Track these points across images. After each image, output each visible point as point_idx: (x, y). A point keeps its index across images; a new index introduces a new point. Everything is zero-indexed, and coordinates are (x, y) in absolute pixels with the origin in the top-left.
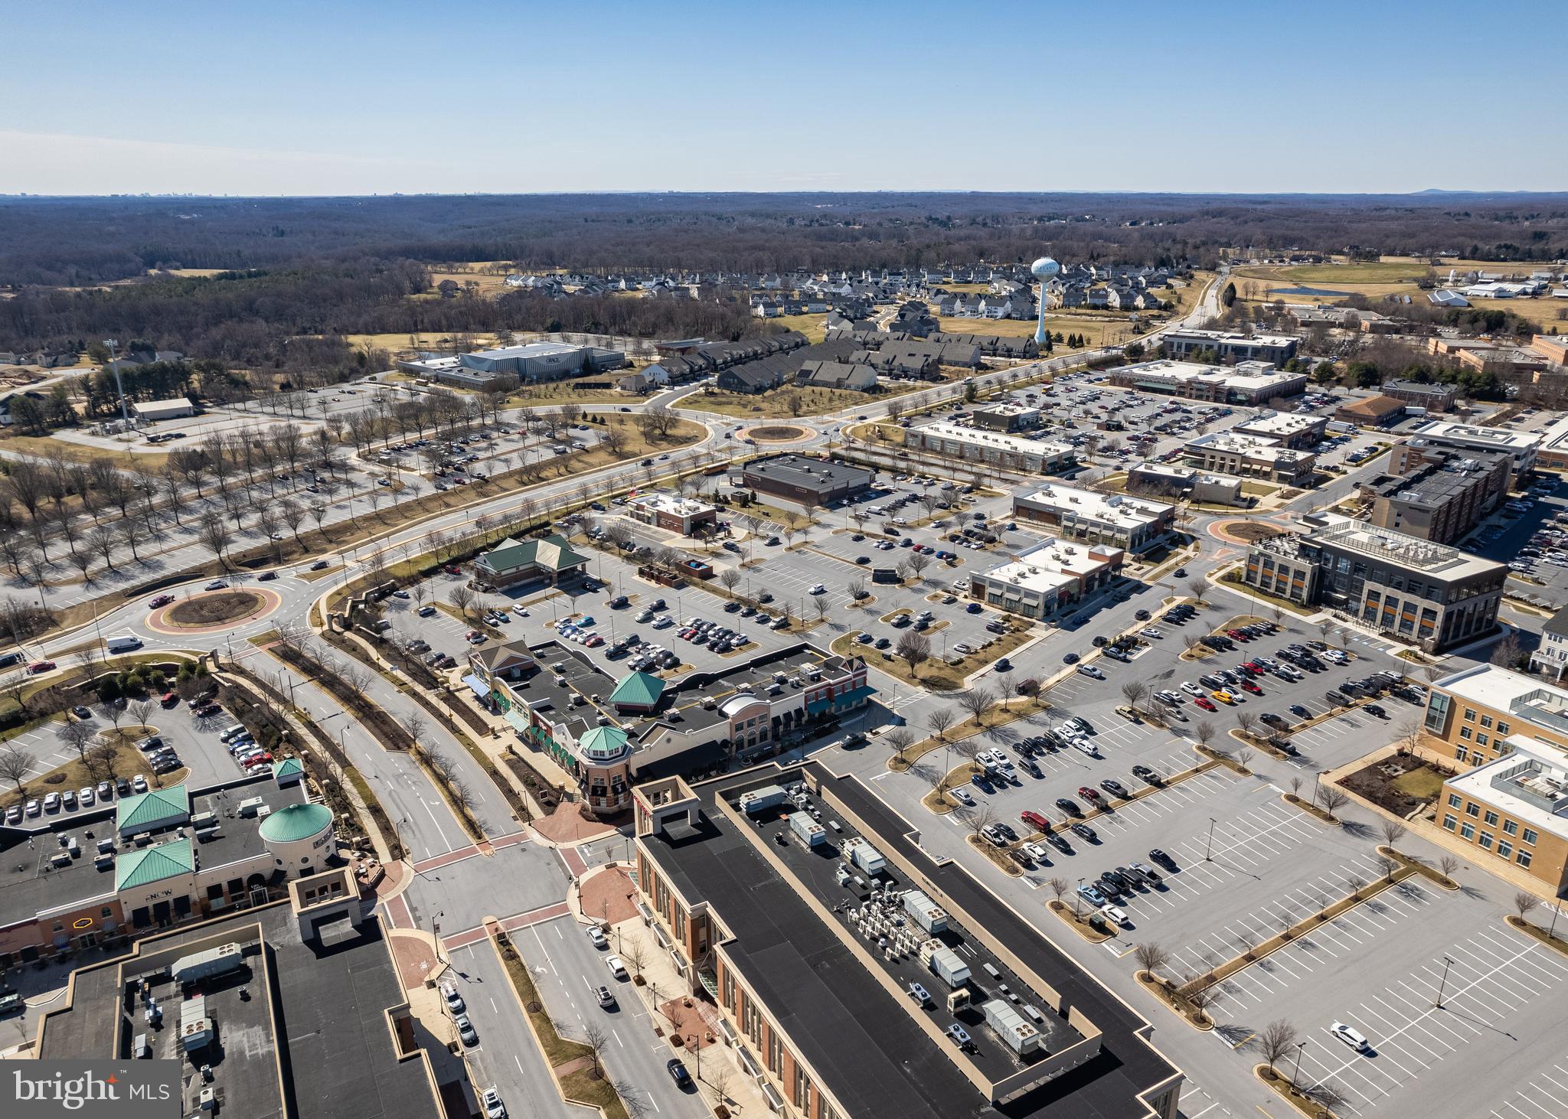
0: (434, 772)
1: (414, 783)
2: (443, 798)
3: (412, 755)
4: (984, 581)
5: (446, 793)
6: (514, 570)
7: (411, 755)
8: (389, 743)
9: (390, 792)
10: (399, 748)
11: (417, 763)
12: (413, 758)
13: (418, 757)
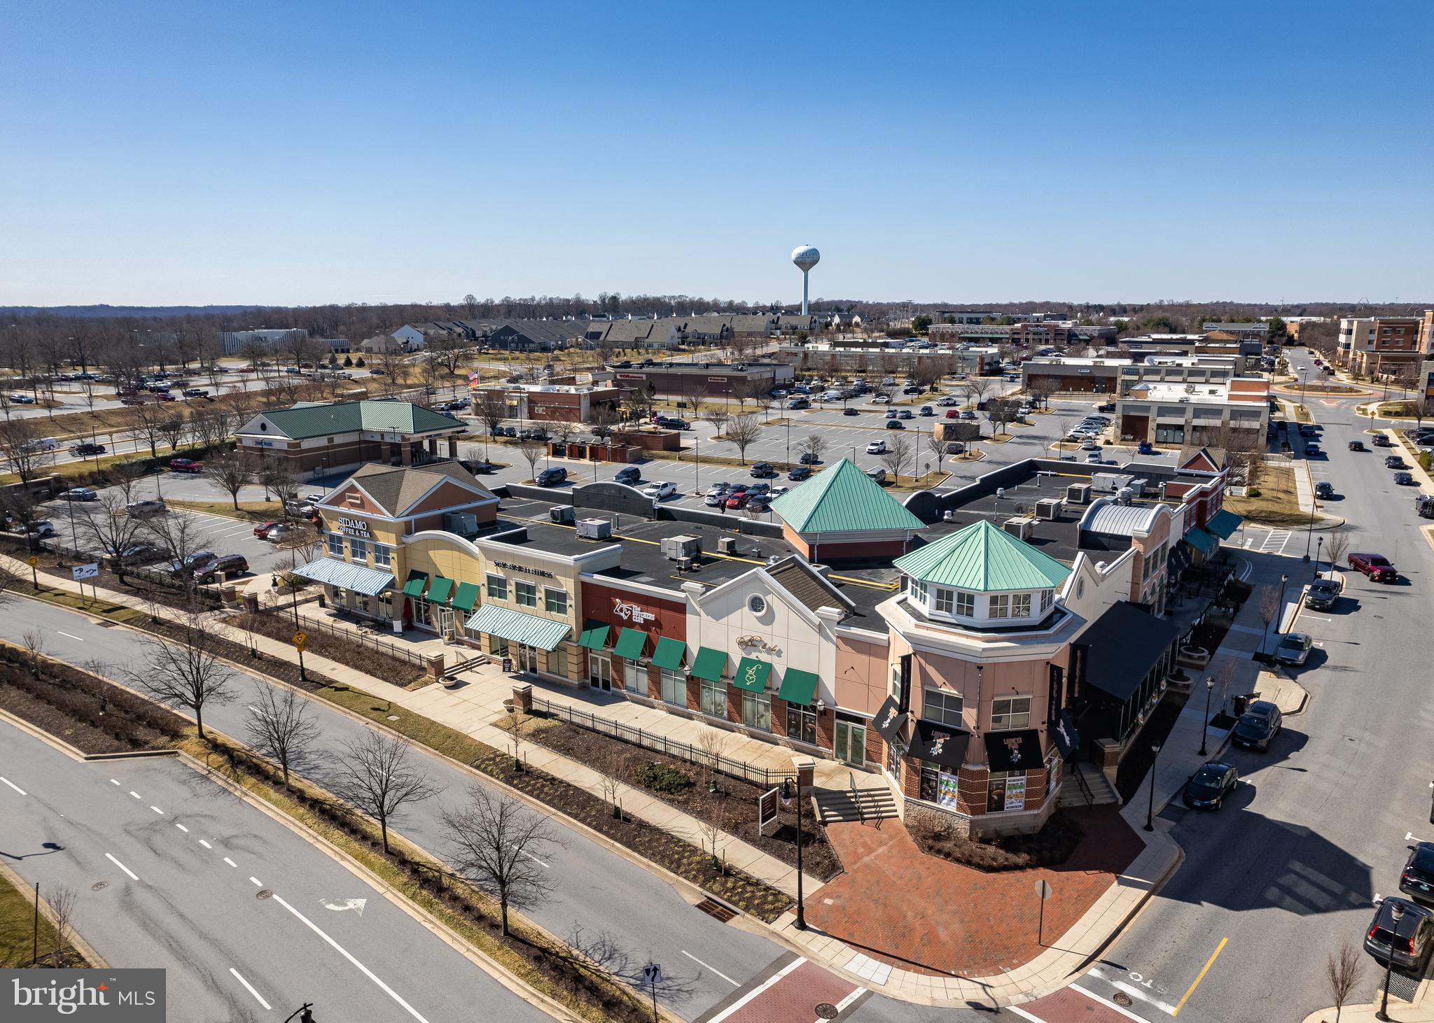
0: (302, 797)
1: (226, 843)
2: (374, 881)
3: (190, 755)
4: (1147, 409)
5: (379, 859)
6: (323, 442)
7: (184, 757)
8: (97, 736)
9: (128, 890)
10: (136, 744)
11: (219, 780)
12: (200, 766)
13: (217, 759)
